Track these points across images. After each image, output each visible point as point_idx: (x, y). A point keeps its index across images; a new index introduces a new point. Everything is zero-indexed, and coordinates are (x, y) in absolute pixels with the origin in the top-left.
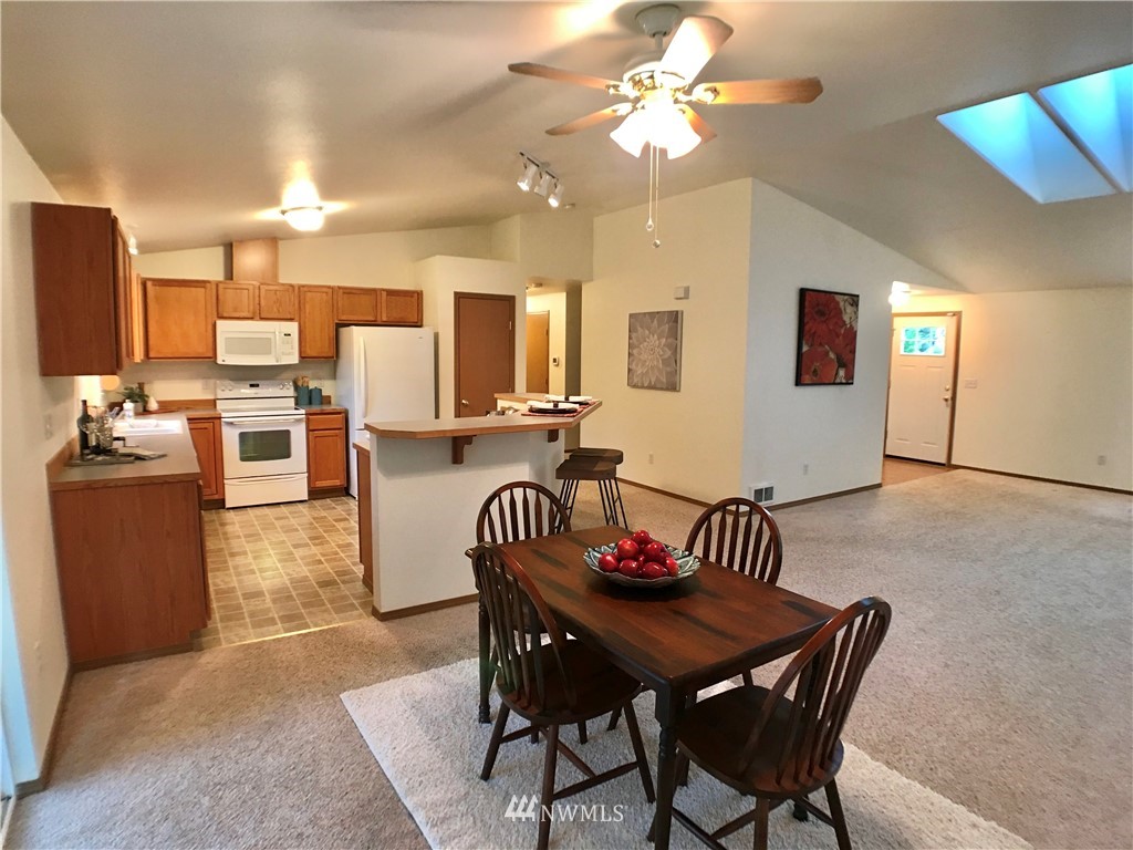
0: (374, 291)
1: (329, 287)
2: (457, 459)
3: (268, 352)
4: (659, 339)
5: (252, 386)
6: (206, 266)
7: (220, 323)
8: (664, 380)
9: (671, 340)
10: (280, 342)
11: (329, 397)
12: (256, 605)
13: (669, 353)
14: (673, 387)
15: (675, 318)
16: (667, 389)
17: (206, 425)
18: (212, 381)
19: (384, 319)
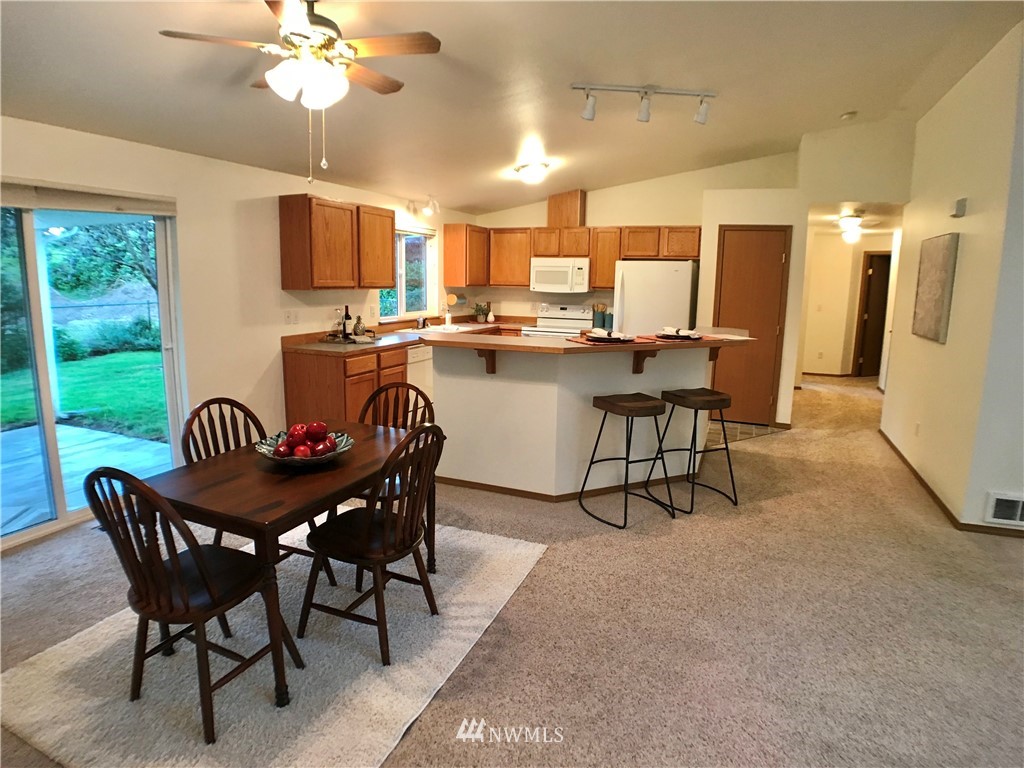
0: (658, 229)
1: (617, 227)
2: (491, 369)
3: (565, 282)
4: (936, 272)
5: (562, 309)
7: (534, 261)
8: (933, 329)
9: (942, 273)
10: (572, 274)
13: (939, 292)
14: (937, 337)
15: (955, 242)
16: (935, 341)
19: (666, 254)
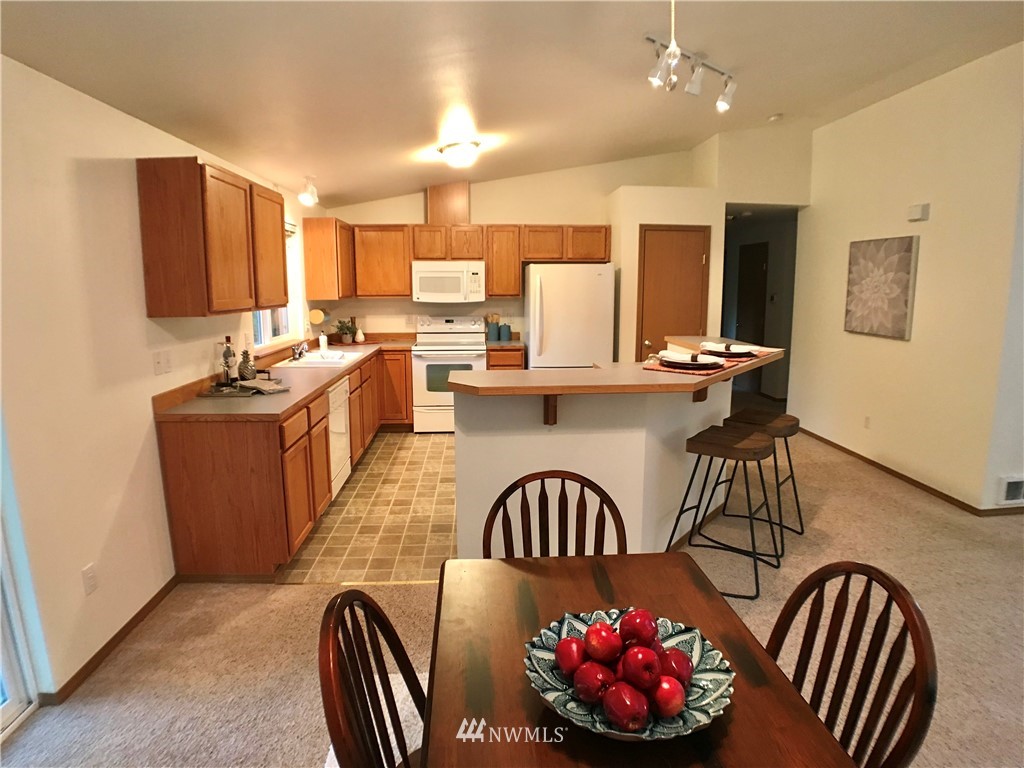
0: (561, 227)
1: (515, 226)
2: (549, 418)
3: (457, 290)
4: (886, 273)
5: (447, 321)
6: (407, 211)
7: (416, 265)
8: (889, 326)
9: (902, 274)
10: (467, 281)
11: (519, 333)
12: (363, 542)
13: (897, 291)
14: (900, 335)
15: (908, 245)
16: (893, 338)
17: (398, 357)
18: (414, 317)
19: (570, 256)
